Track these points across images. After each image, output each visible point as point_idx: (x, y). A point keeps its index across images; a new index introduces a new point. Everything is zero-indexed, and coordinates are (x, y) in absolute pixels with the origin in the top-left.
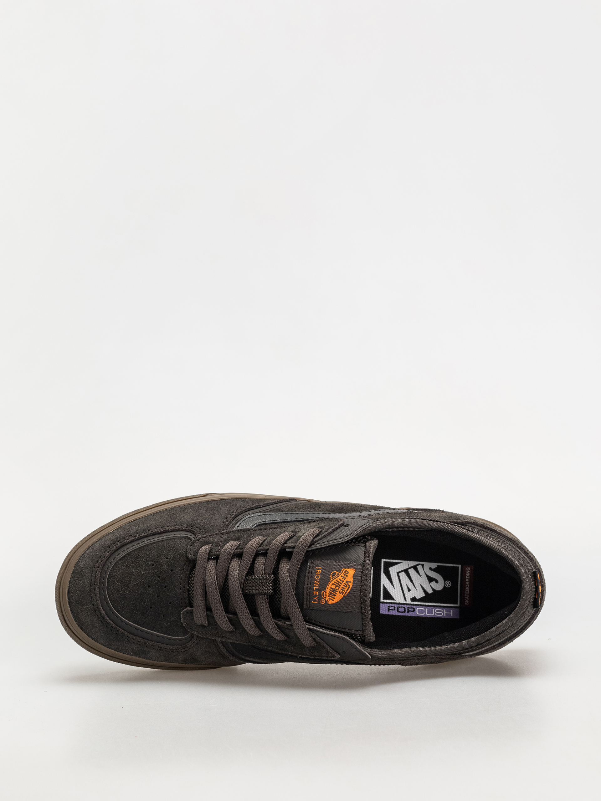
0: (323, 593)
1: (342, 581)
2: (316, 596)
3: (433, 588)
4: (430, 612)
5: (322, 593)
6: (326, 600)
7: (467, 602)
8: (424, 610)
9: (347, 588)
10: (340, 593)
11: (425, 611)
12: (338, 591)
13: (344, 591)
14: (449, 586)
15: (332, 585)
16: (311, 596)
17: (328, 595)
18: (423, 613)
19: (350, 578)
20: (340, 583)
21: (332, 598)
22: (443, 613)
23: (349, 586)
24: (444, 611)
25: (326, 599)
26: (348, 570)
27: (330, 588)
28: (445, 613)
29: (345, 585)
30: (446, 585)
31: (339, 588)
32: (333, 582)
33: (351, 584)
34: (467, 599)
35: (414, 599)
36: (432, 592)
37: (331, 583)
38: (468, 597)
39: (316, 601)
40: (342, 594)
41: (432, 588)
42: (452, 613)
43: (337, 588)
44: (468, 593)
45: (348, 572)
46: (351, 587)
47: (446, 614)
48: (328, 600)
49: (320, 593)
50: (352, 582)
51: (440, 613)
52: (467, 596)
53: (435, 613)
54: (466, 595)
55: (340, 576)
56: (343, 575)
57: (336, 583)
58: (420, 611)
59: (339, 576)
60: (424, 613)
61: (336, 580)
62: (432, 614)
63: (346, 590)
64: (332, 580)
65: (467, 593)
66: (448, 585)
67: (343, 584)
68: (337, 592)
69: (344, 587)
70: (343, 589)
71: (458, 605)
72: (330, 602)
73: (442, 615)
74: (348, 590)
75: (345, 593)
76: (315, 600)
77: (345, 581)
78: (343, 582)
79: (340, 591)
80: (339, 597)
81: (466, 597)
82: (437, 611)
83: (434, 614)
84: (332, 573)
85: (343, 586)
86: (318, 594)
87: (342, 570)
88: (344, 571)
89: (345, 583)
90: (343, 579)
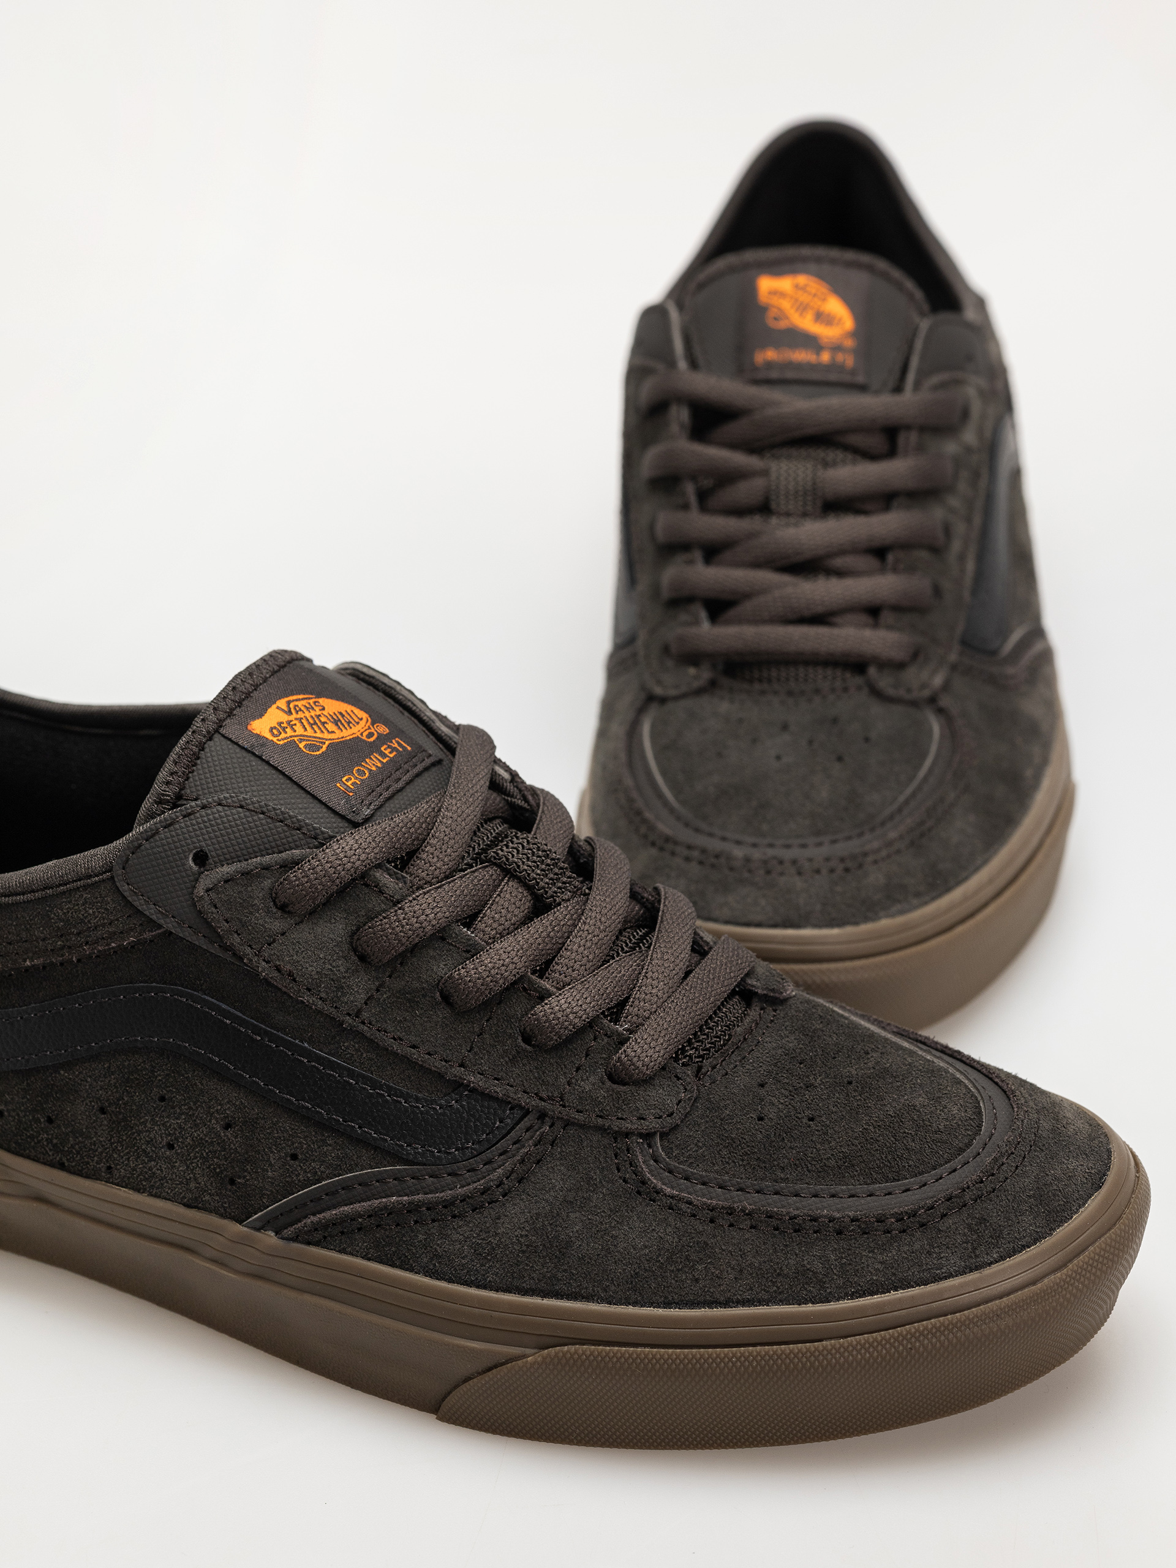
0: (368, 737)
1: (301, 723)
2: (392, 748)
5: (372, 740)
6: (371, 724)
9: (299, 704)
10: (323, 707)
12: (326, 714)
17: (359, 728)
19: (275, 717)
20: (308, 722)
21: (352, 715)
23: (289, 703)
25: (368, 724)
26: (270, 738)
27: (342, 731)
29: (297, 712)
31: (320, 716)
32: (326, 735)
33: (281, 704)
37: (334, 736)
39: (397, 742)
40: (316, 703)
43: (323, 720)
48: (364, 719)
49: (376, 744)
50: (274, 707)
56: (288, 730)
57: (320, 728)
59: (302, 736)
61: (316, 733)
63: (304, 703)
64: (327, 740)
67: (301, 716)
68: (329, 714)
69: (305, 711)
70: (310, 709)
72: (362, 714)
74: (298, 700)
75: (309, 699)
78: (299, 720)
79: (320, 711)
80: (333, 703)
86: (384, 747)
87: (285, 744)
88: (280, 738)
89: (294, 715)
90: (295, 725)
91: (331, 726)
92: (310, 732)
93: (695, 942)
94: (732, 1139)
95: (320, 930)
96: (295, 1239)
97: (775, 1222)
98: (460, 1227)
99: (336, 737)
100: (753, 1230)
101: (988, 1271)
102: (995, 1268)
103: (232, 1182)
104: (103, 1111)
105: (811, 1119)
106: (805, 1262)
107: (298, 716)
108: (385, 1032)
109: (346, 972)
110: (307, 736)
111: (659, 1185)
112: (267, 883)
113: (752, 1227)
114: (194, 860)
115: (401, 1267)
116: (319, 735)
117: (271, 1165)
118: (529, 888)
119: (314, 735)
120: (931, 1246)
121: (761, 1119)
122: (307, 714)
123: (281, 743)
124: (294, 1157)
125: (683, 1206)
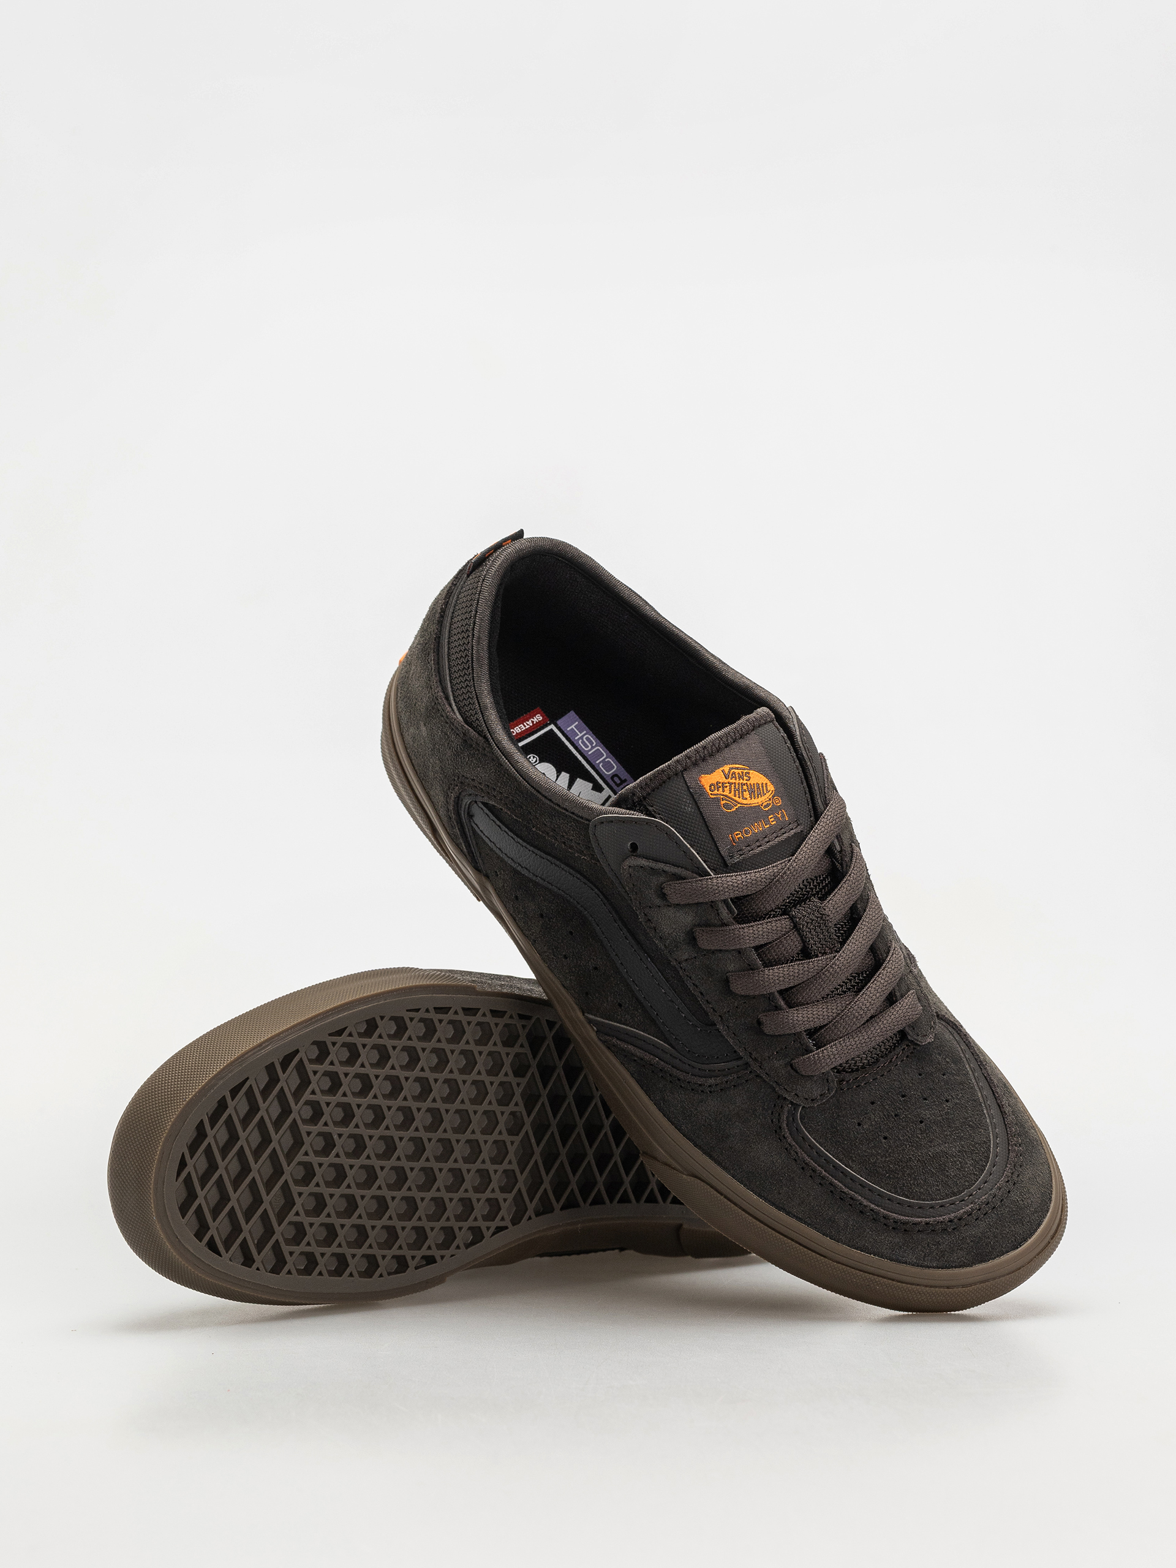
0: (765, 807)
1: (730, 786)
2: (776, 818)
3: (556, 775)
4: (598, 754)
5: (767, 809)
6: (773, 796)
7: (538, 718)
8: (601, 764)
9: (736, 771)
10: (750, 778)
11: (602, 760)
12: (748, 783)
13: (742, 773)
14: (534, 757)
15: (746, 799)
16: (781, 827)
17: (763, 798)
18: (608, 761)
19: (717, 776)
20: (735, 786)
21: (764, 787)
22: (581, 738)
23: (731, 769)
24: (579, 739)
25: (771, 796)
26: (708, 789)
27: (751, 799)
28: (580, 735)
29: (734, 776)
30: (536, 761)
31: (743, 785)
32: (740, 800)
33: (726, 768)
34: (533, 722)
35: (597, 788)
36: (563, 773)
37: (745, 802)
38: (528, 723)
39: (782, 813)
40: (749, 773)
41: (558, 777)
42: (573, 726)
43: (745, 787)
44: (522, 725)
45: (710, 786)
46: (731, 766)
47: (581, 733)
48: (771, 792)
49: (768, 813)
50: (722, 769)
51: (587, 742)
52: (528, 725)
53: (593, 748)
54: (527, 727)
55: (724, 793)
56: (721, 789)
57: (739, 794)
58: (608, 766)
59: (726, 796)
60: (606, 760)
61: (735, 796)
62: (598, 749)
63: (740, 771)
64: (739, 803)
65: (523, 727)
66: (535, 759)
67: (733, 781)
68: (750, 784)
69: (737, 776)
70: (741, 777)
71: (552, 727)
72: (771, 788)
73: (587, 736)
74: (737, 768)
75: (744, 769)
76: (783, 816)
77: (726, 781)
78: (731, 784)
79: (746, 780)
80: (757, 778)
81: (531, 725)
82: (587, 747)
83: (596, 746)
84: (729, 811)
85: (736, 780)
86: (772, 816)
87: (714, 798)
88: (713, 793)
89: (729, 780)
90: (726, 787)
91: (746, 795)
92: (731, 795)
93: (890, 994)
94: (838, 1130)
95: (678, 915)
96: (604, 1042)
97: (832, 1189)
98: (681, 1094)
99: (746, 803)
100: (820, 1186)
101: (927, 1271)
102: (931, 1271)
103: (587, 994)
104: (542, 916)
105: (885, 1138)
106: (836, 1217)
107: (731, 781)
108: (690, 978)
109: (683, 941)
110: (729, 798)
111: (788, 1134)
112: (662, 879)
113: (820, 1184)
114: (631, 844)
115: (646, 1092)
116: (736, 798)
117: (607, 1001)
118: (804, 942)
119: (734, 797)
120: (904, 1245)
121: (859, 1124)
122: (737, 781)
123: (713, 796)
124: (620, 1005)
125: (793, 1153)
